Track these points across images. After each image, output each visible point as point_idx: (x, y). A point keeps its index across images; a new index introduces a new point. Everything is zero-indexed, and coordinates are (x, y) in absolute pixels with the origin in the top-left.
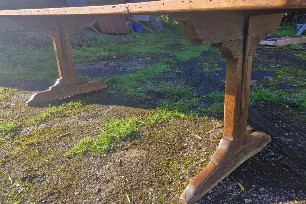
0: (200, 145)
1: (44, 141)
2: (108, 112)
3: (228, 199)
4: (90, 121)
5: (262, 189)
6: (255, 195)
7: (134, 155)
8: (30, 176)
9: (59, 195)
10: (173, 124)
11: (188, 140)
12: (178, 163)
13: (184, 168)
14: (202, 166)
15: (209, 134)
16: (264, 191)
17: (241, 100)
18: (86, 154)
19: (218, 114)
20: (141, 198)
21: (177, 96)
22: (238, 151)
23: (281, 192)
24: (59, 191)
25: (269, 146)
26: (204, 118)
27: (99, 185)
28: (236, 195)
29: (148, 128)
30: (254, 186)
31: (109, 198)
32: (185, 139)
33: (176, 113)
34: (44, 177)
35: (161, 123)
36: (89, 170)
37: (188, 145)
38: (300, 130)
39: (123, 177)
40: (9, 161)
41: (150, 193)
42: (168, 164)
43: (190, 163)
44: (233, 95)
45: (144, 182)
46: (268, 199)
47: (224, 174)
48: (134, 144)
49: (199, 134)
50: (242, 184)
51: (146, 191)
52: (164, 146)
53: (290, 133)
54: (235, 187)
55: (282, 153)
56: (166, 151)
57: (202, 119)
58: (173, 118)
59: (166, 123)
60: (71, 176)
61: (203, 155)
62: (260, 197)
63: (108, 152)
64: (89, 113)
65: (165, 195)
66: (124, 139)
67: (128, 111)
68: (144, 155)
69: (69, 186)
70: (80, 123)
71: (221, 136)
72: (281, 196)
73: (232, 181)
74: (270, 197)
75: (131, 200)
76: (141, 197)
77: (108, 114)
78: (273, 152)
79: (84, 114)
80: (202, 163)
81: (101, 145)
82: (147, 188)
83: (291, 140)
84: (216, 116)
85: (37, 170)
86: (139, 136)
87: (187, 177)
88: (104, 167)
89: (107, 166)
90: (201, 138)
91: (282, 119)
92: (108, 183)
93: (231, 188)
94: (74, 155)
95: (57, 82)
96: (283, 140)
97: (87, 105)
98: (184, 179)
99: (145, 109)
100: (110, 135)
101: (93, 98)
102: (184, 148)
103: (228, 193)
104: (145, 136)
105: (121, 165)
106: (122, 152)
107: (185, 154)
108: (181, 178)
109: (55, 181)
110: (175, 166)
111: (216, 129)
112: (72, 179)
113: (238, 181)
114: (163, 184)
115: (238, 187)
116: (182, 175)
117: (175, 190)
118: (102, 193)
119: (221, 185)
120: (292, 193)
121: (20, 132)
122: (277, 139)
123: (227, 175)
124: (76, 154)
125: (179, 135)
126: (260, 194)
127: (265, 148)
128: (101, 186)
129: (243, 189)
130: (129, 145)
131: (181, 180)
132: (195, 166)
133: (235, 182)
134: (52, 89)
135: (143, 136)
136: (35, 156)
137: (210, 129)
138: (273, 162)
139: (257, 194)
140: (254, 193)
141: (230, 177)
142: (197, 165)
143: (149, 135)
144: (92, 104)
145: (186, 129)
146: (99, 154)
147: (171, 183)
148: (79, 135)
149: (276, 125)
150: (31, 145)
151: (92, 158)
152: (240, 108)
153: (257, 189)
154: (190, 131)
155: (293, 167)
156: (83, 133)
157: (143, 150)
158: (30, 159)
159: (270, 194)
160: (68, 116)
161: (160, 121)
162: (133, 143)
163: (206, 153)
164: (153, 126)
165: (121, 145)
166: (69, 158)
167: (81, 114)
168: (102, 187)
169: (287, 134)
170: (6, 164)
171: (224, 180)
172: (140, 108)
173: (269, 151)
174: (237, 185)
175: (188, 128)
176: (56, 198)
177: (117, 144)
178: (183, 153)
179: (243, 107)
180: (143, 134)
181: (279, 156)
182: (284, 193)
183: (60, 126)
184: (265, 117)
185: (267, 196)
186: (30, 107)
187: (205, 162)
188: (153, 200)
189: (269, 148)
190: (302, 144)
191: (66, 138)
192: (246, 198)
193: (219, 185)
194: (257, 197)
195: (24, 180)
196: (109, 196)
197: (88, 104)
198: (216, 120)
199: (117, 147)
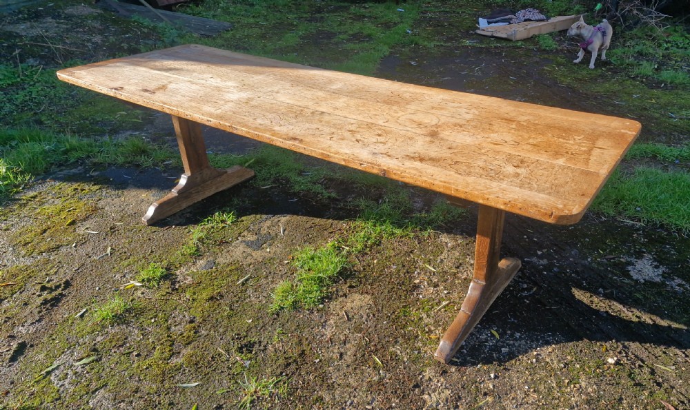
0: (436, 280)
1: (224, 291)
2: (284, 230)
3: (484, 351)
4: (268, 250)
5: (518, 335)
6: (511, 342)
7: (357, 303)
8: (246, 346)
9: (297, 365)
10: (389, 246)
11: (418, 273)
12: (417, 310)
13: (425, 316)
14: (446, 311)
15: (442, 261)
16: (520, 337)
17: (495, 240)
18: (295, 306)
19: (446, 223)
20: (392, 359)
21: (375, 187)
22: (489, 293)
23: (537, 336)
24: (295, 361)
25: (520, 274)
26: (429, 233)
27: (337, 347)
28: (491, 344)
29: (357, 257)
30: (509, 332)
31: (357, 362)
32: (414, 273)
33: (388, 227)
34: (263, 344)
35: (371, 247)
36: (312, 328)
37: (420, 282)
38: (556, 245)
39: (359, 335)
40: (199, 326)
41: (399, 352)
42: (405, 312)
43: (431, 309)
44: (487, 237)
45: (386, 339)
46: (525, 345)
47: (475, 321)
48: (351, 287)
49: (429, 262)
50: (496, 331)
51: (394, 349)
52: (390, 286)
53: (544, 251)
54: (489, 335)
55: (535, 284)
56: (396, 294)
57: (426, 234)
58: (385, 236)
59: (378, 245)
60: (296, 340)
61: (444, 296)
62: (516, 344)
63: (322, 300)
64: (256, 234)
65: (416, 352)
66: (334, 279)
67: (313, 225)
68: (371, 303)
69: (303, 353)
70: (254, 254)
71: (459, 264)
72: (538, 340)
73: (484, 328)
74: (527, 343)
75: (382, 362)
76: (391, 357)
77: (286, 232)
78: (525, 283)
79: (251, 238)
80: (444, 307)
81: (310, 292)
82: (393, 347)
83: (545, 262)
84: (443, 227)
85: (246, 336)
86: (351, 272)
87: (433, 328)
88: (328, 323)
89: (332, 322)
90: (433, 270)
91: (532, 227)
92: (345, 345)
93: (485, 337)
94: (280, 310)
95: (183, 181)
96: (535, 263)
97: (243, 218)
98: (430, 332)
99: (336, 219)
100: (312, 274)
101: (244, 202)
102: (416, 287)
103: (482, 344)
104: (359, 272)
105: (349, 319)
106: (341, 299)
107: (421, 297)
108: (427, 330)
109: (281, 348)
110: (414, 313)
111: (449, 251)
112: (300, 343)
113: (490, 327)
114: (409, 339)
115: (493, 335)
116: (427, 326)
117: (425, 345)
118: (345, 357)
119: (473, 334)
120: (549, 336)
121: (176, 278)
122: (528, 262)
123: (478, 322)
124: (283, 308)
125: (404, 266)
126: (517, 341)
127: (516, 278)
128: (339, 348)
129: (497, 336)
130: (345, 288)
131: (427, 332)
132: (437, 312)
133: (487, 328)
134: (178, 192)
135: (355, 271)
136: (230, 317)
137: (442, 253)
138: (526, 297)
139: (513, 340)
140: (510, 340)
141: (481, 323)
142: (440, 310)
143: (364, 269)
144: (249, 215)
145: (409, 256)
146: (312, 305)
147: (417, 337)
148: (266, 277)
149: (525, 237)
150: (211, 298)
151: (308, 312)
152: (494, 249)
153: (512, 335)
154: (416, 259)
155: (550, 302)
156: (270, 273)
157: (366, 295)
158: (226, 321)
159: (527, 340)
160: (227, 242)
161: (369, 242)
162: (348, 285)
163: (445, 292)
164: (362, 253)
165: (335, 289)
166: (278, 315)
167: (244, 236)
168: (342, 351)
169: (539, 253)
170: (198, 331)
171: (475, 328)
172: (329, 218)
173: (520, 282)
174: (491, 332)
175: (411, 252)
176: (297, 369)
177: (328, 289)
178: (417, 294)
179: (496, 247)
180: (355, 269)
181: (532, 288)
182: (541, 337)
183: (227, 261)
184: (509, 223)
185: (523, 342)
186: (154, 228)
187: (447, 305)
188: (405, 359)
189: (519, 277)
190: (558, 267)
191: (251, 283)
192: (503, 347)
193: (472, 334)
194: (514, 344)
195: (240, 350)
196: (356, 360)
197: (244, 216)
198: (445, 234)
199: (331, 292)
